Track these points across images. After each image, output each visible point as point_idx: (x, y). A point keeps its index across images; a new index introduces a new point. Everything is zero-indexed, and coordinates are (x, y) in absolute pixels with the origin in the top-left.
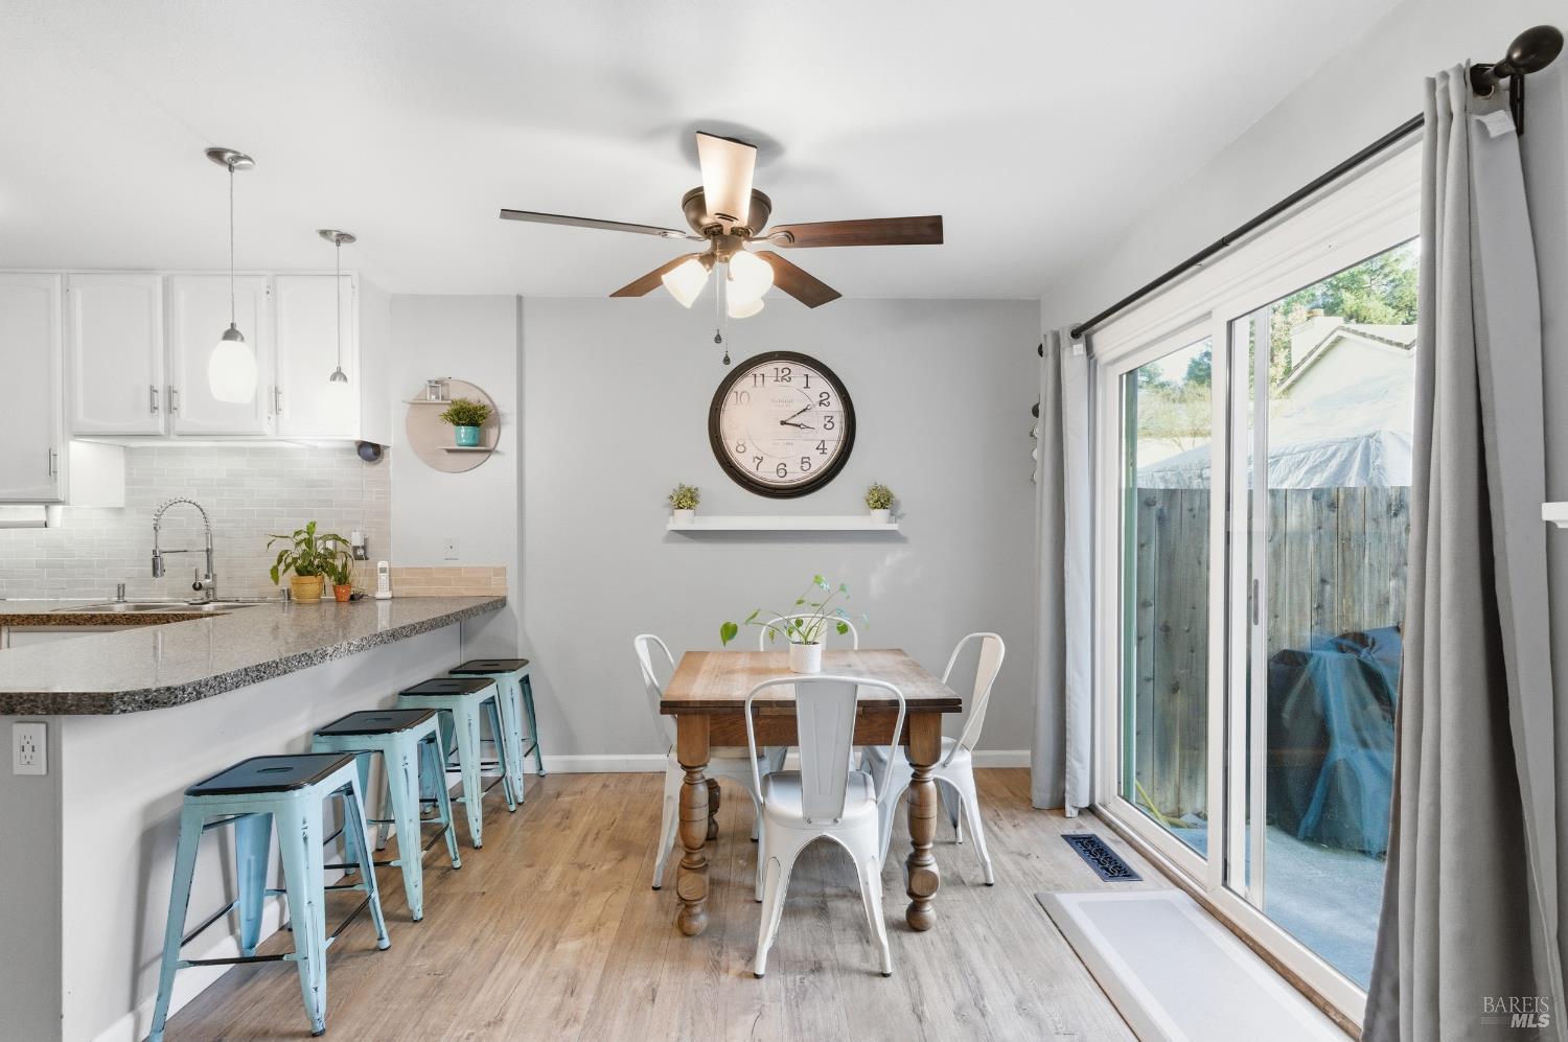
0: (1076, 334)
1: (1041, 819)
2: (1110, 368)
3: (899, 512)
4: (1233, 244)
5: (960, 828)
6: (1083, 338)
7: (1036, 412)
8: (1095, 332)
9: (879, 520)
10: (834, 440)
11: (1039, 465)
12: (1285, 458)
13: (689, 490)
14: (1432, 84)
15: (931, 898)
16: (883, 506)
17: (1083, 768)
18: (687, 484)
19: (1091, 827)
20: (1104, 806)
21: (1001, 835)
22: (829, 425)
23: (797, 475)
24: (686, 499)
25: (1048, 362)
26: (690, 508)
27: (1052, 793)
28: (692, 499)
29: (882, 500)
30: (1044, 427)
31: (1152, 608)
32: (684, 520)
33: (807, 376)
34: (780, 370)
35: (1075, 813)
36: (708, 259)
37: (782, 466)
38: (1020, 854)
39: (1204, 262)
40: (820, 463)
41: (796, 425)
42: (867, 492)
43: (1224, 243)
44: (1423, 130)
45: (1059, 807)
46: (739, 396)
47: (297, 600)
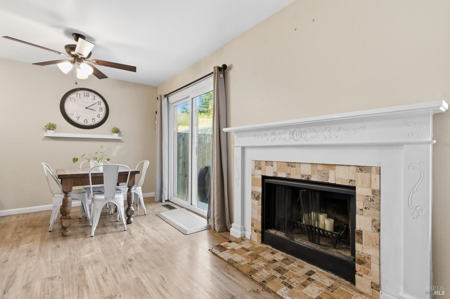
0: (165, 96)
1: (157, 204)
2: (172, 105)
3: (122, 134)
4: (192, 84)
5: (138, 206)
6: (166, 97)
7: (156, 113)
8: (169, 96)
9: (116, 136)
10: (102, 115)
11: (157, 125)
12: (209, 129)
13: (53, 125)
14: (214, 67)
15: (132, 216)
16: (117, 132)
17: (166, 191)
18: (52, 123)
19: (167, 203)
20: (171, 199)
21: (148, 207)
22: (101, 110)
23: (90, 123)
24: (52, 127)
25: (159, 101)
26: (53, 130)
27: (160, 198)
28: (54, 127)
29: (117, 131)
30: (158, 116)
31: (181, 159)
32: (50, 133)
33: (94, 96)
34: (85, 94)
35: (164, 201)
36: (73, 62)
37: (86, 120)
38: (152, 209)
39: (188, 86)
40: (98, 120)
41: (91, 109)
42: (112, 129)
43: (190, 84)
44: (213, 74)
45: (161, 201)
46: (71, 99)
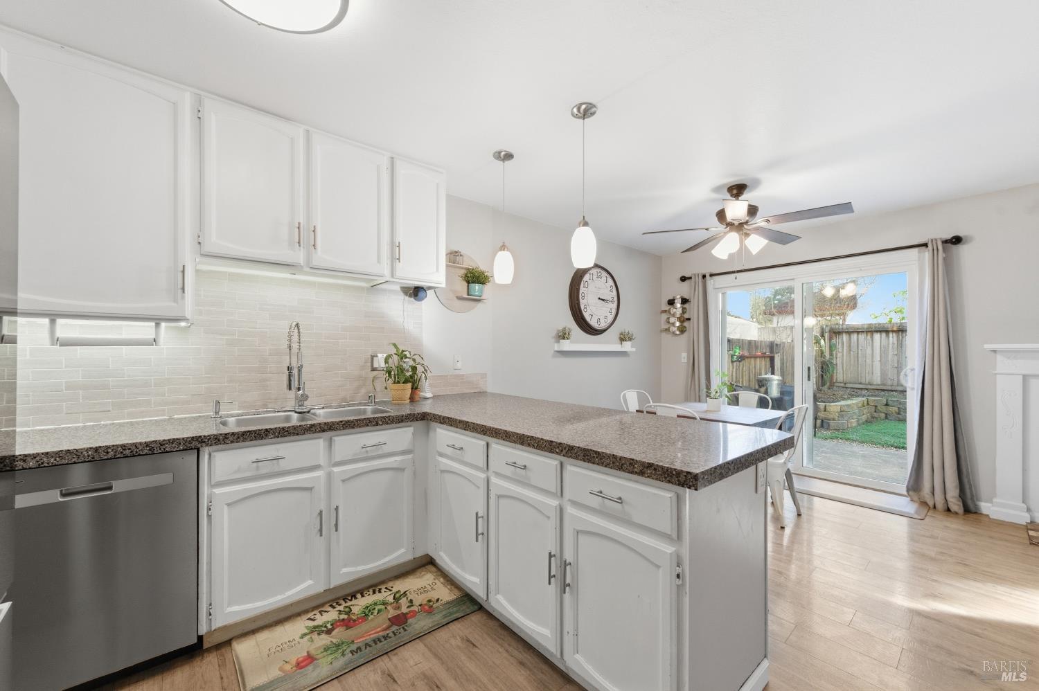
7: (671, 302)
10: (614, 309)
16: (630, 340)
22: (613, 302)
23: (603, 325)
24: (567, 334)
26: (568, 339)
32: (565, 345)
33: (606, 277)
34: (598, 273)
37: (599, 320)
40: (610, 319)
41: (603, 300)
46: (585, 283)
47: (396, 402)
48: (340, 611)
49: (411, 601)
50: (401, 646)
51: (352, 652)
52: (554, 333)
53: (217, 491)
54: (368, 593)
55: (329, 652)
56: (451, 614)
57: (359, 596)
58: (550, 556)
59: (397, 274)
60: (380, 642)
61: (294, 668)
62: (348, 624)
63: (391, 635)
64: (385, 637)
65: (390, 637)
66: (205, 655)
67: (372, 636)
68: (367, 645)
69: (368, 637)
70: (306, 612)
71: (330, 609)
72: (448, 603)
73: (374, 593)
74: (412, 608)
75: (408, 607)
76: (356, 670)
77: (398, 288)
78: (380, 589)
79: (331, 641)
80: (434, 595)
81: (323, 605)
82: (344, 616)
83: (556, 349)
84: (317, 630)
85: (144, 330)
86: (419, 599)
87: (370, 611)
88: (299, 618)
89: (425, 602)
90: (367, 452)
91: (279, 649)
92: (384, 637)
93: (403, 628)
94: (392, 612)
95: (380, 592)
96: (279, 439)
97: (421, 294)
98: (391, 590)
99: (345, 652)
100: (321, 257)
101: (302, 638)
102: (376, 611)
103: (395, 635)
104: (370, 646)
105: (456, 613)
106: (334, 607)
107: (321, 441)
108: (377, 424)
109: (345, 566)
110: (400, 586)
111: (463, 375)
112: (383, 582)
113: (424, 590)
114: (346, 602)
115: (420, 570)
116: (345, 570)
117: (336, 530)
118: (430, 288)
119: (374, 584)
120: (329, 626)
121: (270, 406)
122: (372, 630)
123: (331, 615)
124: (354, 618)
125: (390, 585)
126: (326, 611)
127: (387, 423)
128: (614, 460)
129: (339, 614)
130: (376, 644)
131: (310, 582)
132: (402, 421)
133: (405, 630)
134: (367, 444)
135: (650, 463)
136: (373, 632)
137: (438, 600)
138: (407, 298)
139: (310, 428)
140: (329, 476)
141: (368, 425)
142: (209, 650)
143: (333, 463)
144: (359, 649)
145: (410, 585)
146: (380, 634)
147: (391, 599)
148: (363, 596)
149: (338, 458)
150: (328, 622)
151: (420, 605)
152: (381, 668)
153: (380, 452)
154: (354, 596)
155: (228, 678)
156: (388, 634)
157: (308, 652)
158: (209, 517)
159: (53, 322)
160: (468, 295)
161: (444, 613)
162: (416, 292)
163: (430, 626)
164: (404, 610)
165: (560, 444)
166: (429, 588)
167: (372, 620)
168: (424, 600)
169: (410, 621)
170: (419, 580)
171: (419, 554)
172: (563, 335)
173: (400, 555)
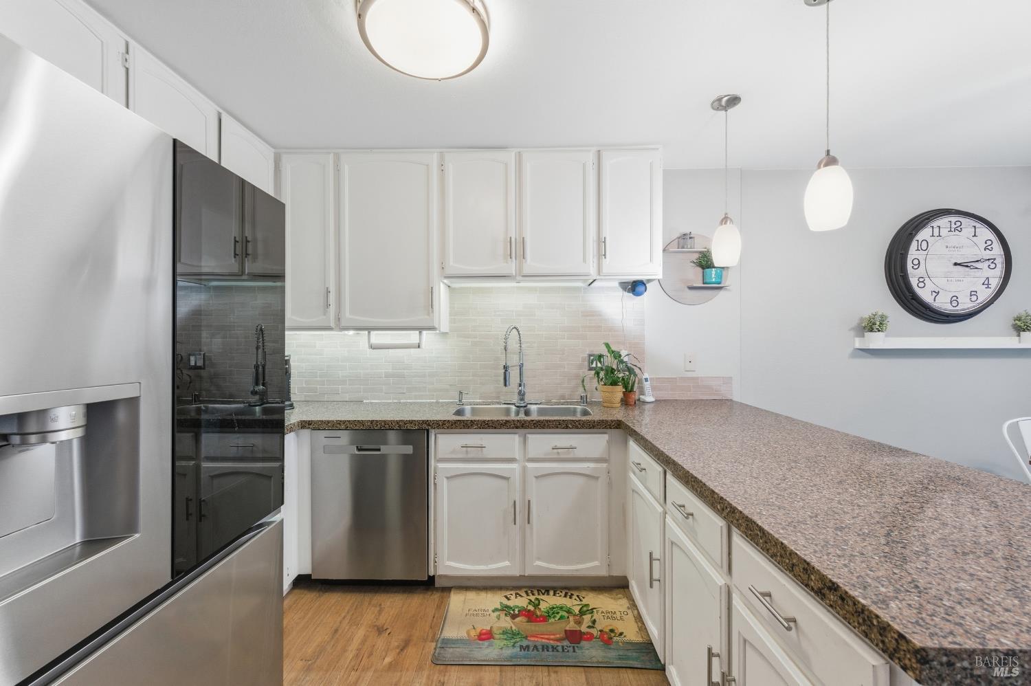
9: (1025, 340)
10: (995, 277)
16: (1029, 329)
22: (993, 266)
23: (964, 305)
26: (880, 330)
28: (882, 324)
29: (1028, 324)
32: (874, 340)
33: (975, 228)
34: (952, 223)
37: (955, 298)
40: (985, 295)
46: (920, 243)
47: (606, 405)
48: (531, 600)
49: (594, 622)
50: (564, 666)
51: (521, 647)
52: (855, 323)
53: (441, 465)
54: (561, 594)
55: (505, 637)
56: (628, 658)
57: (551, 593)
58: (711, 654)
59: (604, 271)
60: (548, 651)
61: (476, 637)
62: (531, 616)
63: (560, 649)
64: (554, 649)
65: (558, 651)
66: (434, 592)
67: (543, 640)
68: (536, 647)
69: (540, 640)
70: (507, 588)
71: (524, 594)
72: (631, 643)
73: (565, 596)
74: (591, 631)
75: (589, 627)
76: (517, 668)
77: (616, 284)
78: (572, 595)
79: (511, 627)
80: (619, 626)
81: (520, 588)
82: (531, 608)
83: (857, 345)
84: (505, 609)
85: (413, 337)
86: (604, 624)
87: (553, 613)
88: (500, 592)
89: (607, 630)
90: (558, 453)
91: (475, 613)
92: (553, 647)
93: (574, 647)
94: (572, 625)
95: (571, 598)
96: (482, 430)
97: (640, 288)
98: (581, 600)
99: (516, 645)
100: (531, 265)
101: (493, 611)
102: (558, 616)
103: (563, 651)
104: (538, 650)
105: (633, 660)
106: (528, 595)
107: (516, 436)
108: (567, 427)
109: (539, 559)
110: (592, 600)
111: (697, 378)
112: (577, 588)
113: (611, 615)
114: (539, 594)
115: (617, 591)
116: (538, 563)
117: (529, 523)
118: (649, 281)
119: (568, 586)
120: (517, 612)
121: (502, 398)
122: (547, 635)
123: (521, 602)
124: (539, 613)
125: (583, 594)
126: (520, 596)
127: (577, 427)
128: (783, 552)
129: (529, 603)
130: (543, 650)
131: (507, 563)
132: (594, 427)
133: (574, 651)
134: (559, 446)
135: (833, 583)
136: (546, 637)
137: (621, 634)
138: (626, 294)
139: (505, 423)
140: (524, 469)
141: (557, 427)
142: (438, 589)
143: (527, 458)
144: (528, 647)
145: (602, 602)
146: (551, 642)
147: (576, 610)
148: (554, 595)
149: (531, 455)
150: (517, 607)
151: (601, 631)
152: (537, 678)
153: (571, 456)
154: (547, 592)
155: (437, 619)
156: (557, 646)
157: (491, 627)
158: (435, 484)
159: (369, 332)
160: (704, 283)
161: (621, 653)
162: (635, 287)
163: (600, 660)
164: (584, 628)
165: (722, 498)
166: (618, 615)
167: (552, 624)
168: (607, 626)
169: (583, 643)
170: (612, 601)
171: (616, 572)
172: (872, 325)
173: (593, 566)
